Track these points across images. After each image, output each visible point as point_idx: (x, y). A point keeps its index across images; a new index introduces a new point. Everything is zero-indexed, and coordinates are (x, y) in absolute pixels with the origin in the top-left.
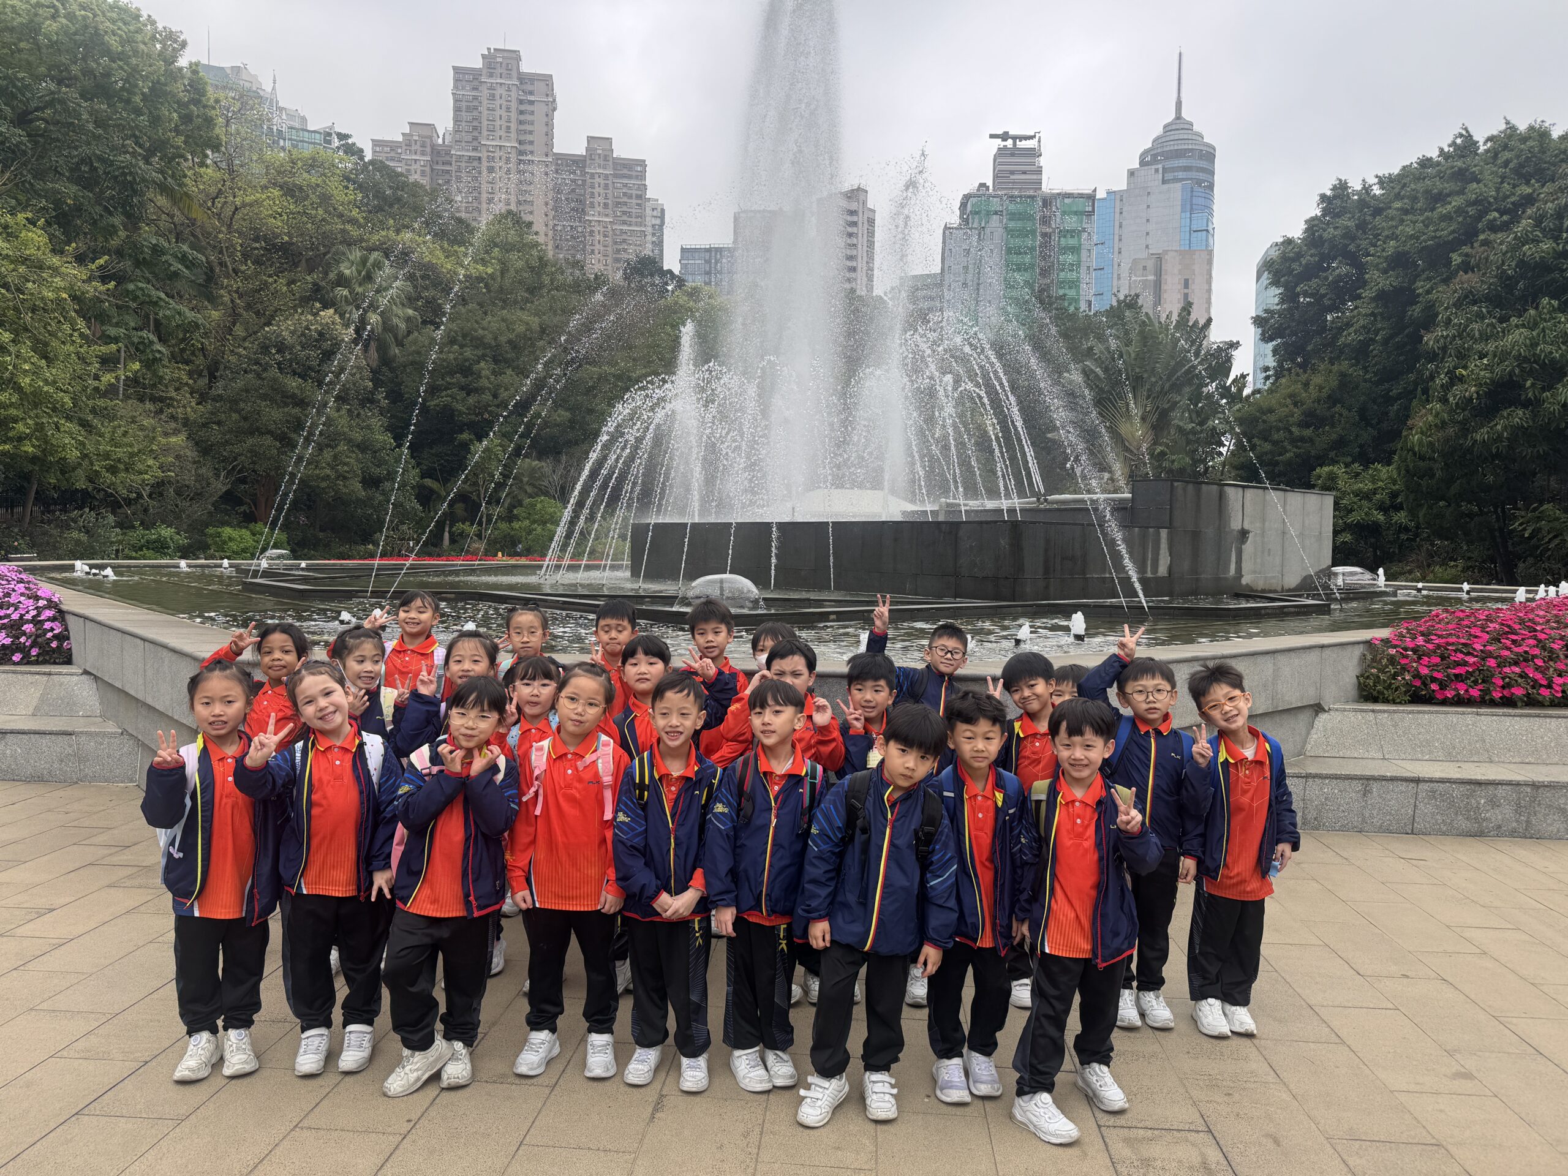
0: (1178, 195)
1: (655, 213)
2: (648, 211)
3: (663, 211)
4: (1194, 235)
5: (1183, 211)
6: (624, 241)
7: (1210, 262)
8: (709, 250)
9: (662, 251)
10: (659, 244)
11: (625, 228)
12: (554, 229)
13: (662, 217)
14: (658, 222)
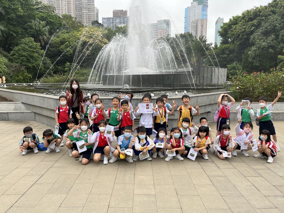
0: (201, 8)
1: (96, 10)
2: (95, 10)
3: (98, 10)
4: (204, 16)
5: (202, 11)
6: (90, 16)
7: (207, 21)
8: (108, 18)
9: (98, 18)
10: (97, 17)
11: (90, 13)
12: (76, 14)
13: (98, 11)
14: (97, 12)
